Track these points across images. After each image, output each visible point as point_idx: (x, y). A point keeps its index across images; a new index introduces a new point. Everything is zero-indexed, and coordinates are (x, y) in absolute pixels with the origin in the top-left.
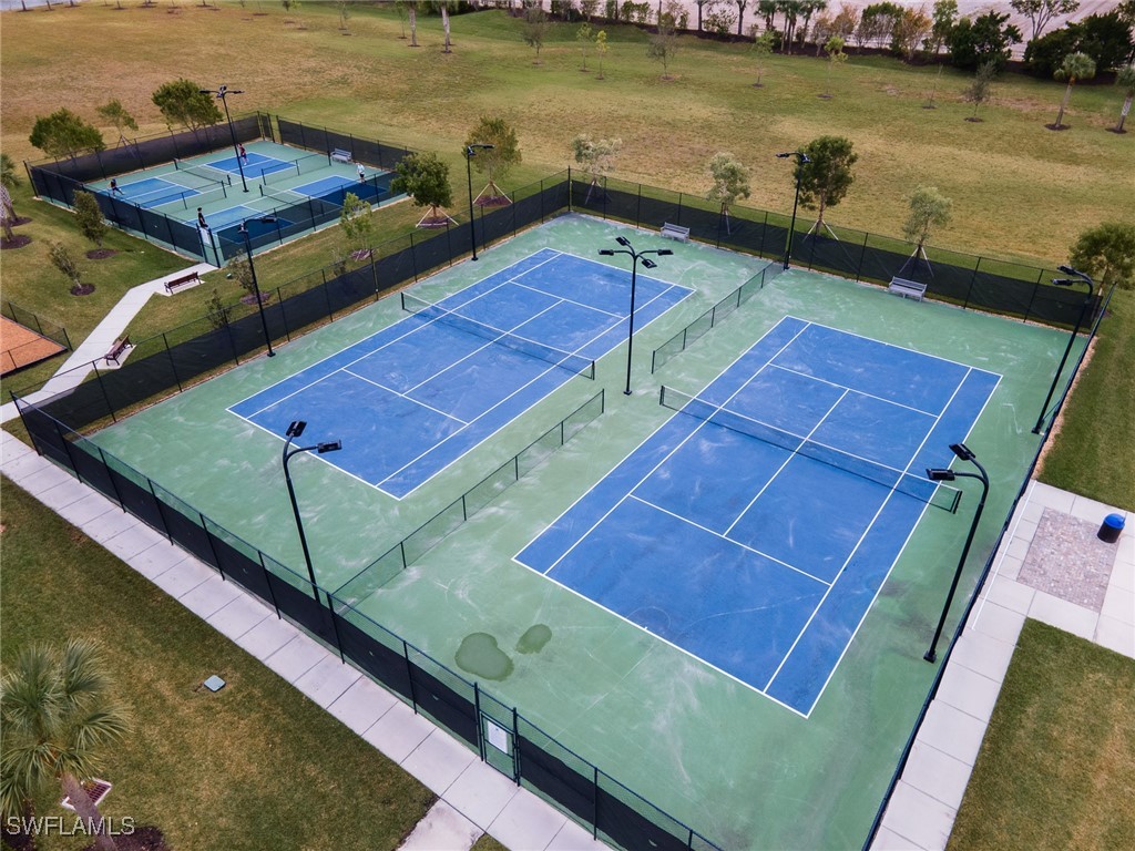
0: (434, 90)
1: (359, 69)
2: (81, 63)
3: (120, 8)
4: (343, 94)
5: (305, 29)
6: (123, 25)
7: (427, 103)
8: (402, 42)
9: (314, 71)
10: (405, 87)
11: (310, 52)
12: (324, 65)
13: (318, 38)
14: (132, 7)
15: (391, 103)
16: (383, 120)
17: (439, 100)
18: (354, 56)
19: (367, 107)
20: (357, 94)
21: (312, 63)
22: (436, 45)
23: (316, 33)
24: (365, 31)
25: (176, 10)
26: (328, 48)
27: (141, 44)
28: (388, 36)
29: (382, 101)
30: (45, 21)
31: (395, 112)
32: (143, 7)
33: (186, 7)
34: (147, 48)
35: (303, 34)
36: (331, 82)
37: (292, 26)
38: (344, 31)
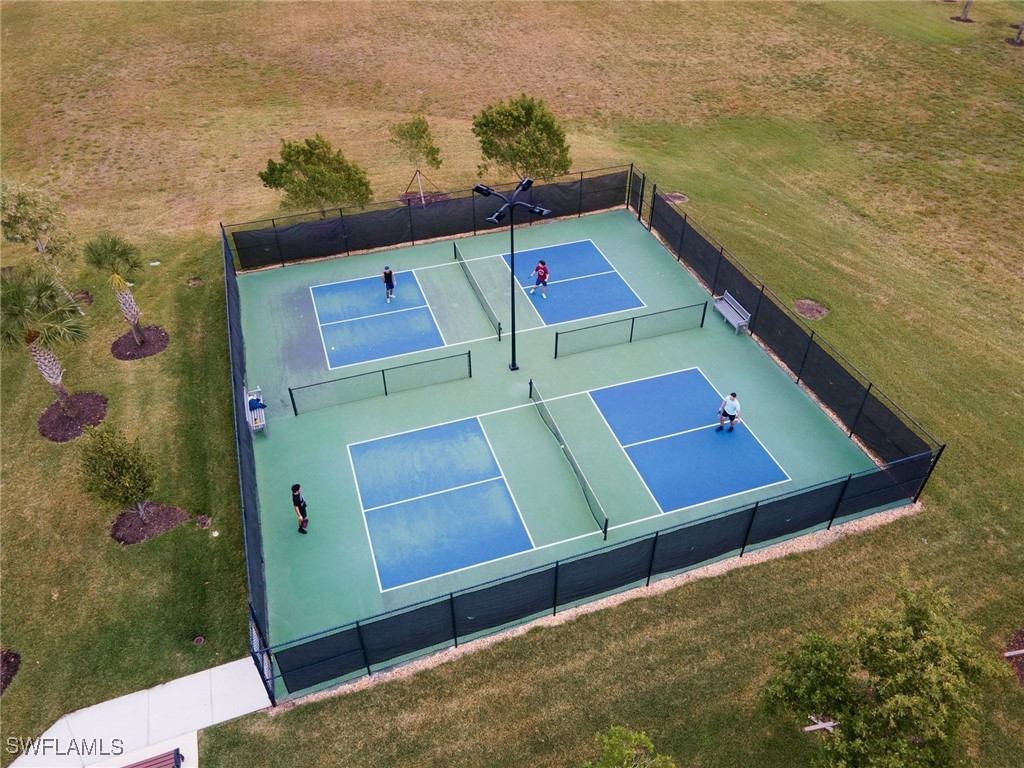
1: (854, 58)
4: (806, 113)
9: (781, 55)
10: (920, 115)
12: (801, 41)
16: (852, 196)
18: (856, 28)
19: (834, 153)
21: (784, 37)
22: (999, 23)
29: (864, 146)
31: (884, 179)
36: (797, 83)
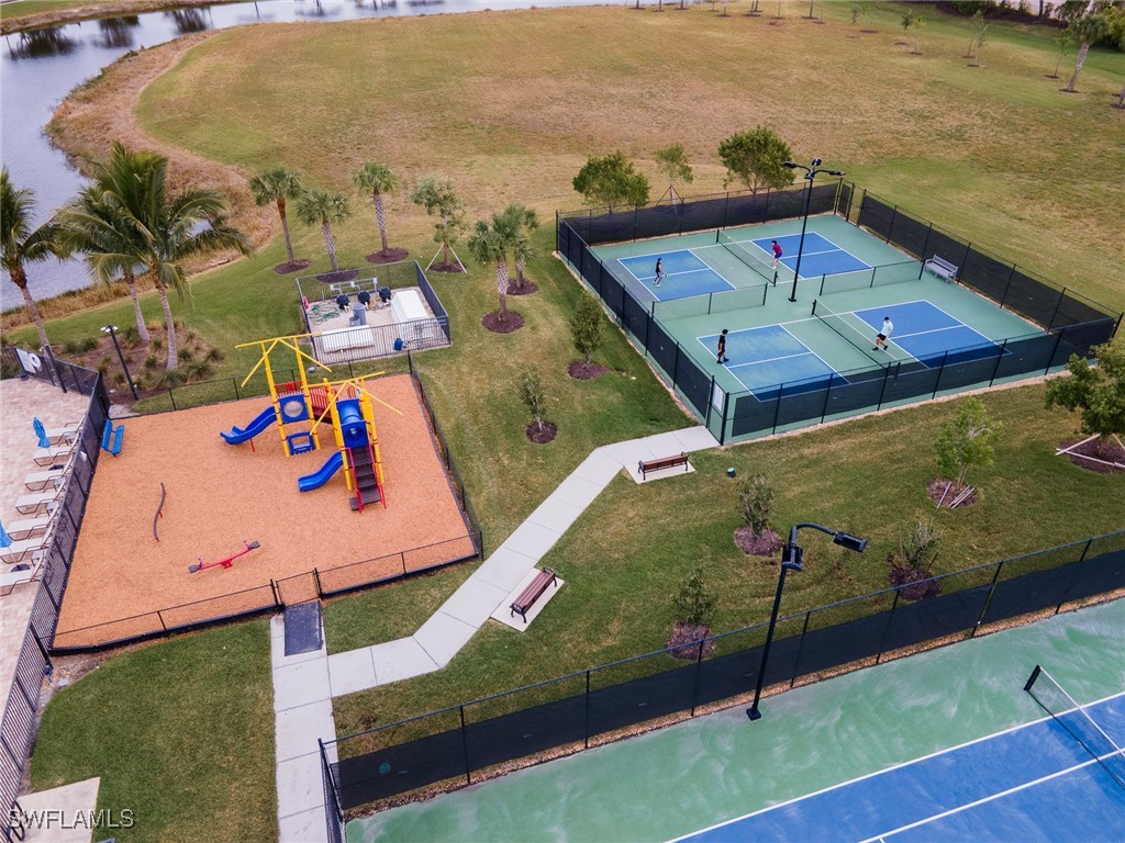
0: (1096, 168)
1: (984, 118)
2: (666, 77)
3: (725, 15)
4: (956, 154)
5: (919, 54)
6: (721, 35)
7: (1083, 188)
8: (1051, 84)
9: (921, 116)
11: (920, 86)
12: (935, 107)
13: (933, 67)
14: (737, 15)
15: (1025, 180)
16: (1008, 207)
17: (1104, 186)
18: (979, 98)
19: (986, 181)
20: (975, 158)
21: (920, 104)
22: (1103, 93)
23: (933, 61)
24: (998, 63)
25: (780, 21)
26: (944, 83)
27: (732, 60)
28: (1031, 72)
29: (1009, 176)
30: (650, 23)
31: (1031, 196)
32: (747, 15)
33: (790, 19)
34: (735, 66)
35: (916, 61)
36: (941, 135)
37: (904, 48)
38: (969, 60)
